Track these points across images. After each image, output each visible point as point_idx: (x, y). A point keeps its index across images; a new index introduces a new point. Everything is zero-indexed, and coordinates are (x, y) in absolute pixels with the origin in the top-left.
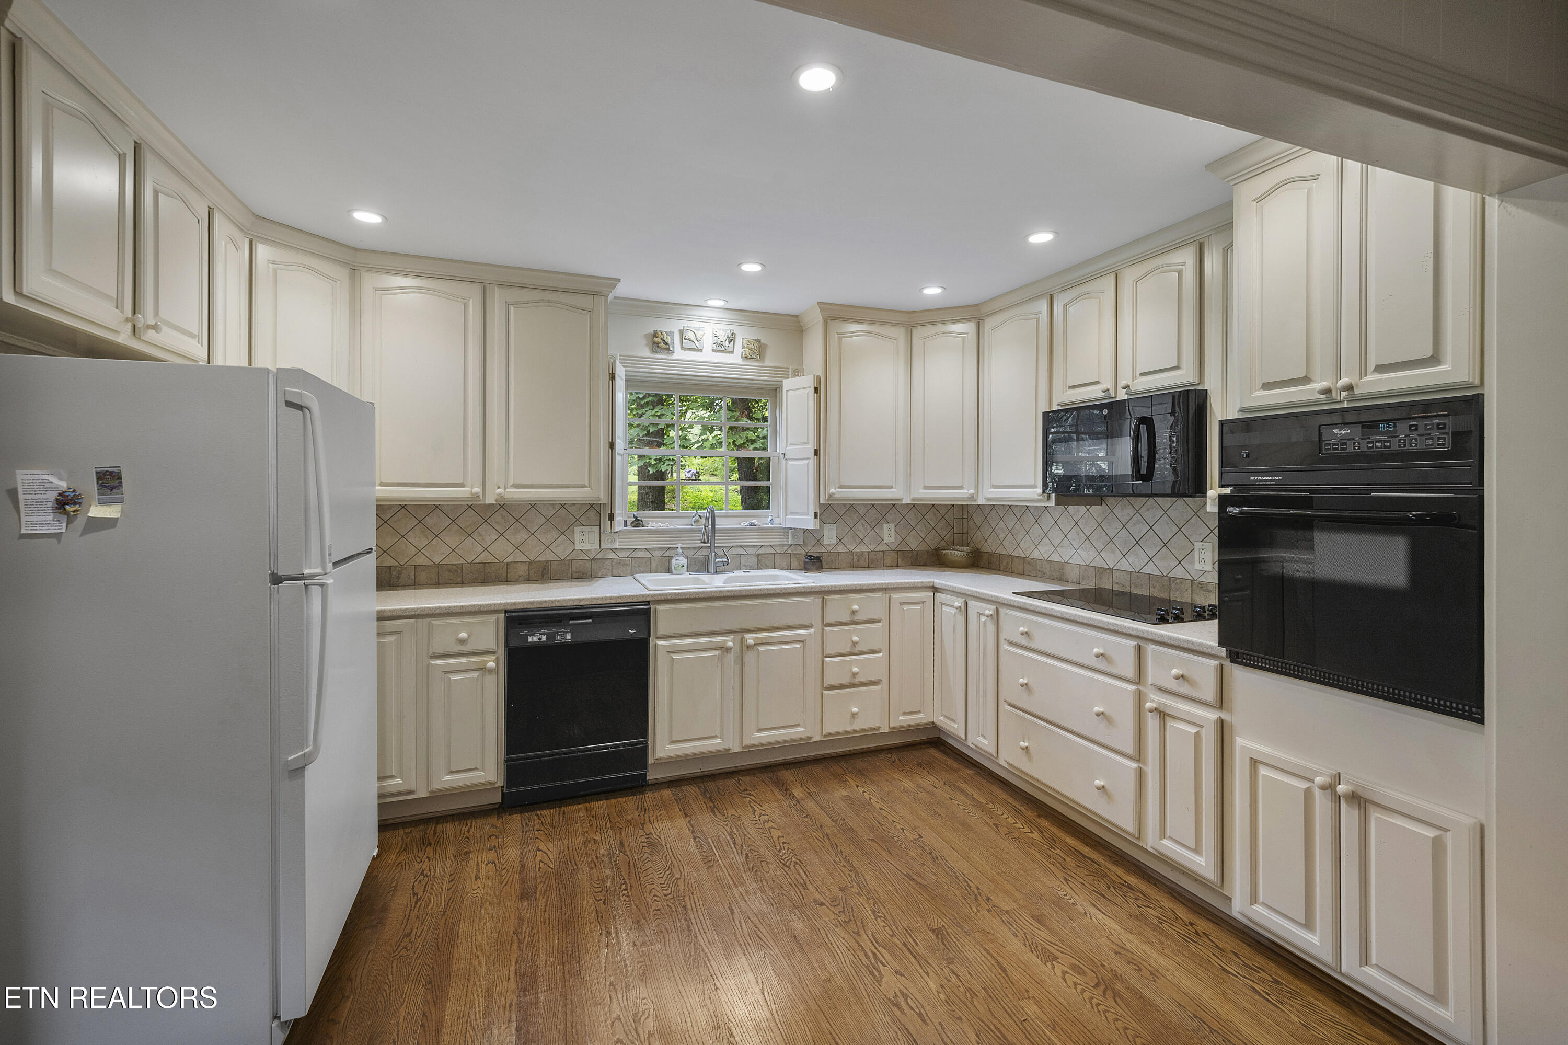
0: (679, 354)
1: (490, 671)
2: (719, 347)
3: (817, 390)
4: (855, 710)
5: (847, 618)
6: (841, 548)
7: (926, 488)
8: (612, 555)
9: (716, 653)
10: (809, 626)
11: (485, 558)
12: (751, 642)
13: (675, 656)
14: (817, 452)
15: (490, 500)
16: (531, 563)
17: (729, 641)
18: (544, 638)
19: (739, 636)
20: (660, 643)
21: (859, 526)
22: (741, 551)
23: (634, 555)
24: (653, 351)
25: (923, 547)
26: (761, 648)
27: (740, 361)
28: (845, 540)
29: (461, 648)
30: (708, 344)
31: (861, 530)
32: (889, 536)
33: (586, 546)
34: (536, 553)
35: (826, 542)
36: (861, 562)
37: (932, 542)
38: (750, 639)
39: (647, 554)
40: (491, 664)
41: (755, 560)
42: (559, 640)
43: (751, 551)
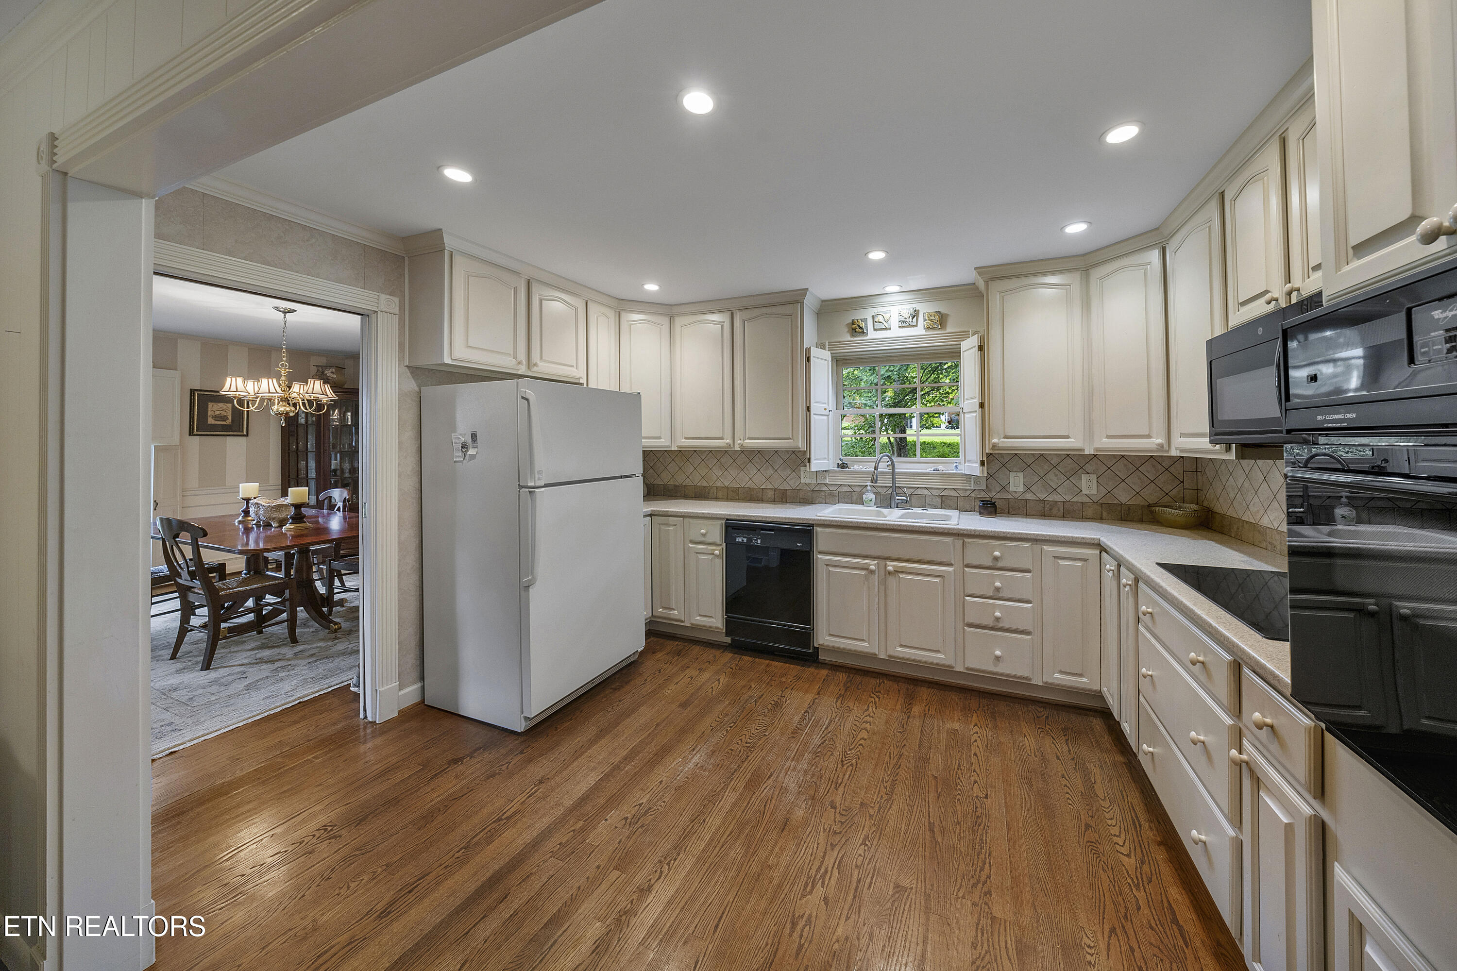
0: (872, 334)
1: (717, 556)
2: (904, 324)
3: (981, 348)
4: (998, 653)
5: (990, 563)
6: (1029, 496)
7: (1108, 437)
8: (825, 488)
9: (863, 572)
10: (949, 564)
11: (750, 485)
12: (890, 568)
13: (831, 569)
14: (982, 405)
15: (737, 448)
16: (775, 490)
17: (872, 564)
18: (745, 540)
19: (882, 562)
20: (820, 556)
21: (1051, 475)
22: (926, 492)
23: (841, 489)
24: (852, 336)
25: (1138, 501)
26: (902, 576)
27: (923, 332)
28: (1034, 488)
29: (703, 539)
30: (894, 323)
31: (1053, 480)
32: (1090, 487)
33: (808, 481)
34: (778, 484)
35: (1012, 489)
36: (1055, 511)
37: (1150, 495)
38: (891, 566)
39: (850, 489)
40: (717, 552)
41: (939, 500)
42: (754, 543)
43: (935, 492)
